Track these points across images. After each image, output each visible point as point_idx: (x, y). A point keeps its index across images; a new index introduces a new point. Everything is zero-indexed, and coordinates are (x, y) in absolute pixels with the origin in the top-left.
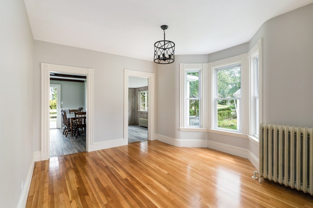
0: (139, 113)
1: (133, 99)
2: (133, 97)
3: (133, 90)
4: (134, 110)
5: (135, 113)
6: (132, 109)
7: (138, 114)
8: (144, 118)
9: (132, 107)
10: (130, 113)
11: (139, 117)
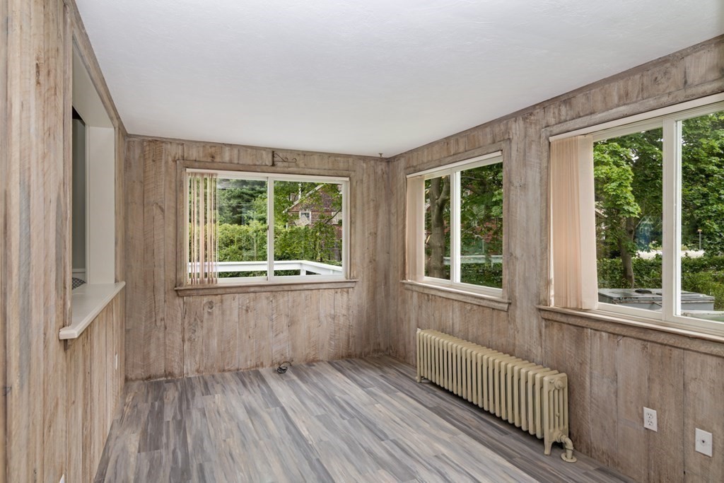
0: (415, 295)
1: (377, 215)
2: (377, 208)
3: (381, 167)
4: (386, 277)
5: (387, 295)
6: (375, 270)
7: (404, 302)
8: (443, 330)
9: (373, 261)
10: (364, 294)
11: (413, 323)
